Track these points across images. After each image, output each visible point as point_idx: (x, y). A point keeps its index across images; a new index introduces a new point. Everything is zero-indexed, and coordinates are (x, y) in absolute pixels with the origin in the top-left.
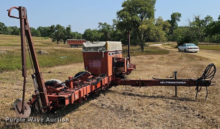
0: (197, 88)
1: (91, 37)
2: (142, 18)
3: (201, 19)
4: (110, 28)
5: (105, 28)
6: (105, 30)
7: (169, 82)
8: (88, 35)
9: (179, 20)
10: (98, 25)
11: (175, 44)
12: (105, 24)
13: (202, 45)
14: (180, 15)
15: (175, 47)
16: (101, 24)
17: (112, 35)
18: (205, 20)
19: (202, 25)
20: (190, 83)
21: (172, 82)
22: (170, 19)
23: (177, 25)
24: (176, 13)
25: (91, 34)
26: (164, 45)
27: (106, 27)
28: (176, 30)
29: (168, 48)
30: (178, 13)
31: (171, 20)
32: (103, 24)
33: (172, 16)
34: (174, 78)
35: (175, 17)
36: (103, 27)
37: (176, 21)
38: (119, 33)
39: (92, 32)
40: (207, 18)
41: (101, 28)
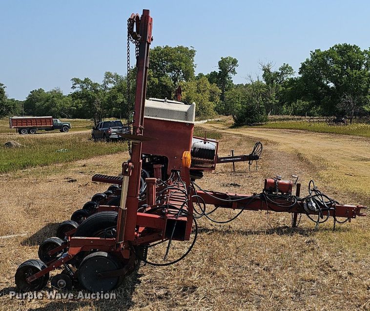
0: (250, 162)
1: (53, 109)
2: (175, 80)
3: (272, 70)
4: (98, 88)
5: (86, 89)
6: (89, 95)
7: (228, 159)
8: (37, 104)
9: (234, 72)
10: (71, 83)
11: (230, 120)
12: (87, 80)
13: (275, 120)
14: (235, 62)
15: (230, 126)
16: (77, 81)
17: (105, 105)
18: (280, 72)
19: (276, 81)
20: (244, 158)
21: (230, 159)
22: (218, 71)
23: (232, 81)
24: (227, 58)
25: (53, 101)
26: (211, 122)
27: (90, 86)
28: (230, 92)
29: (218, 128)
30: (231, 58)
31: (220, 71)
32: (82, 82)
33: (220, 63)
34: (231, 156)
35: (227, 66)
36: (82, 87)
37: (230, 74)
38: (122, 100)
39: (53, 97)
40: (283, 69)
41: (78, 89)
